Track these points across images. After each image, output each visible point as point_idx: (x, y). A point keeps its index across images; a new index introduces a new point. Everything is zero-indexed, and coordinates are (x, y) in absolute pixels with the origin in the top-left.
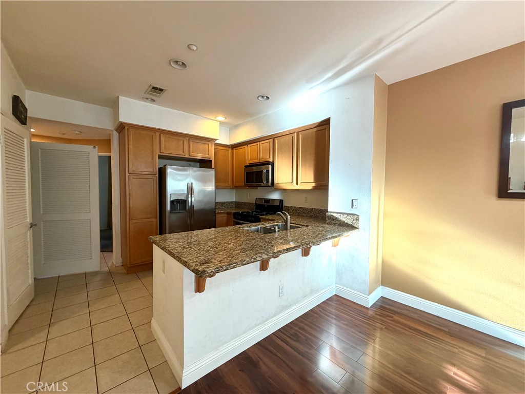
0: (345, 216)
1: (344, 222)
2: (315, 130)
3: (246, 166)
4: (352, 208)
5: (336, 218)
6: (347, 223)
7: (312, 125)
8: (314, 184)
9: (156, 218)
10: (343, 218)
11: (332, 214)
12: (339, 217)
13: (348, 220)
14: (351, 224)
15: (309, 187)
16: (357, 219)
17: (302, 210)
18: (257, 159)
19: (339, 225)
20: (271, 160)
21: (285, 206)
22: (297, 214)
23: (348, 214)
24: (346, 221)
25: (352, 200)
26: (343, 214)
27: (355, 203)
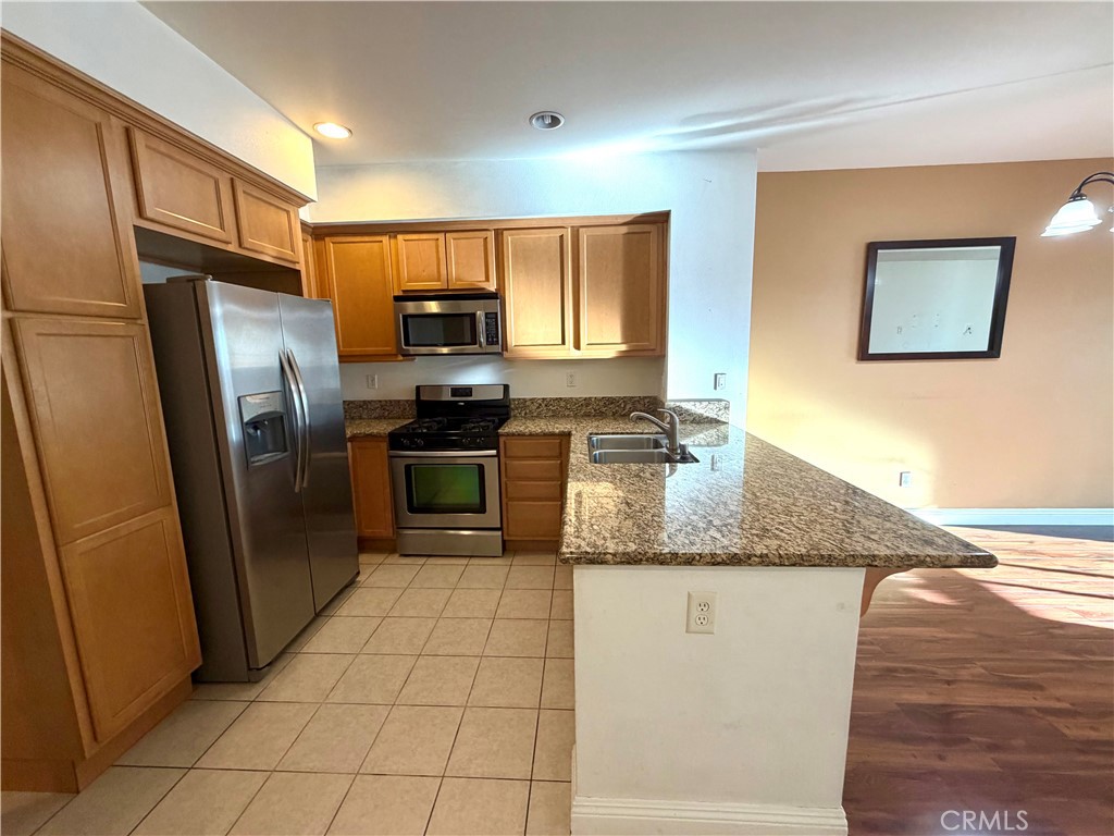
0: (705, 404)
1: (702, 415)
2: (624, 229)
3: (397, 299)
4: (715, 388)
5: (687, 411)
6: (707, 417)
7: (617, 217)
8: (623, 347)
9: (170, 504)
10: (699, 409)
11: (678, 404)
12: (693, 408)
13: (709, 412)
14: (715, 417)
15: (610, 353)
16: (726, 408)
17: (562, 404)
18: (439, 280)
19: (692, 422)
20: (492, 287)
21: (514, 400)
22: (550, 413)
23: (709, 401)
24: (706, 414)
25: (716, 375)
26: (700, 401)
27: (721, 379)
